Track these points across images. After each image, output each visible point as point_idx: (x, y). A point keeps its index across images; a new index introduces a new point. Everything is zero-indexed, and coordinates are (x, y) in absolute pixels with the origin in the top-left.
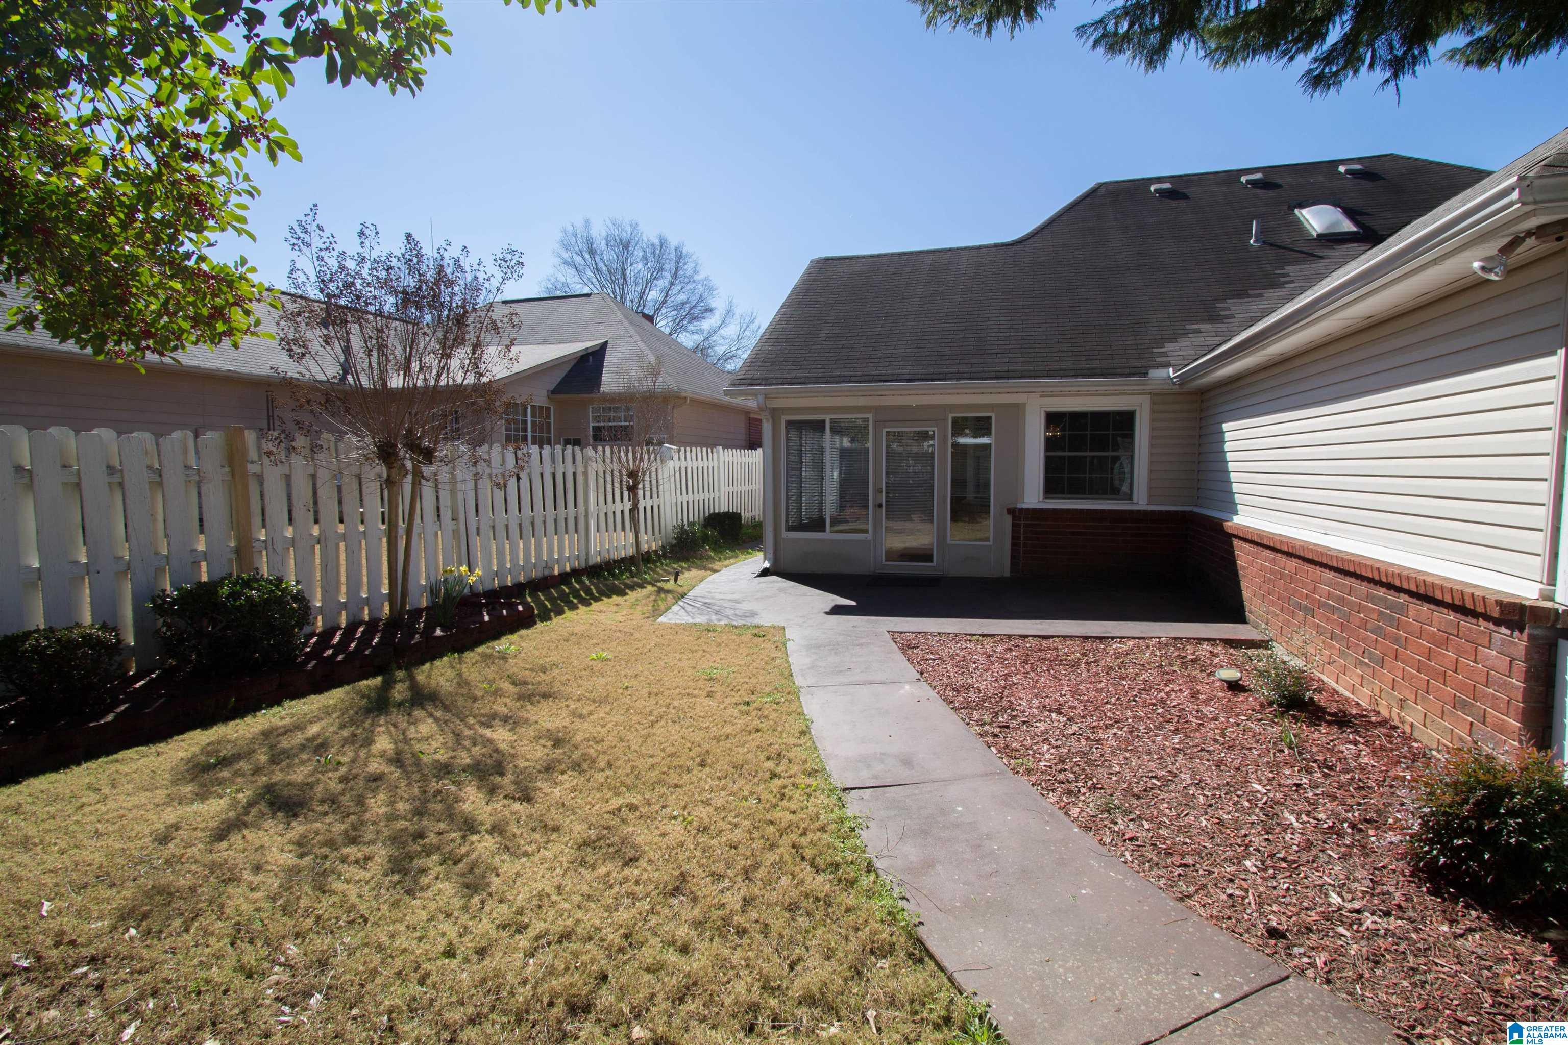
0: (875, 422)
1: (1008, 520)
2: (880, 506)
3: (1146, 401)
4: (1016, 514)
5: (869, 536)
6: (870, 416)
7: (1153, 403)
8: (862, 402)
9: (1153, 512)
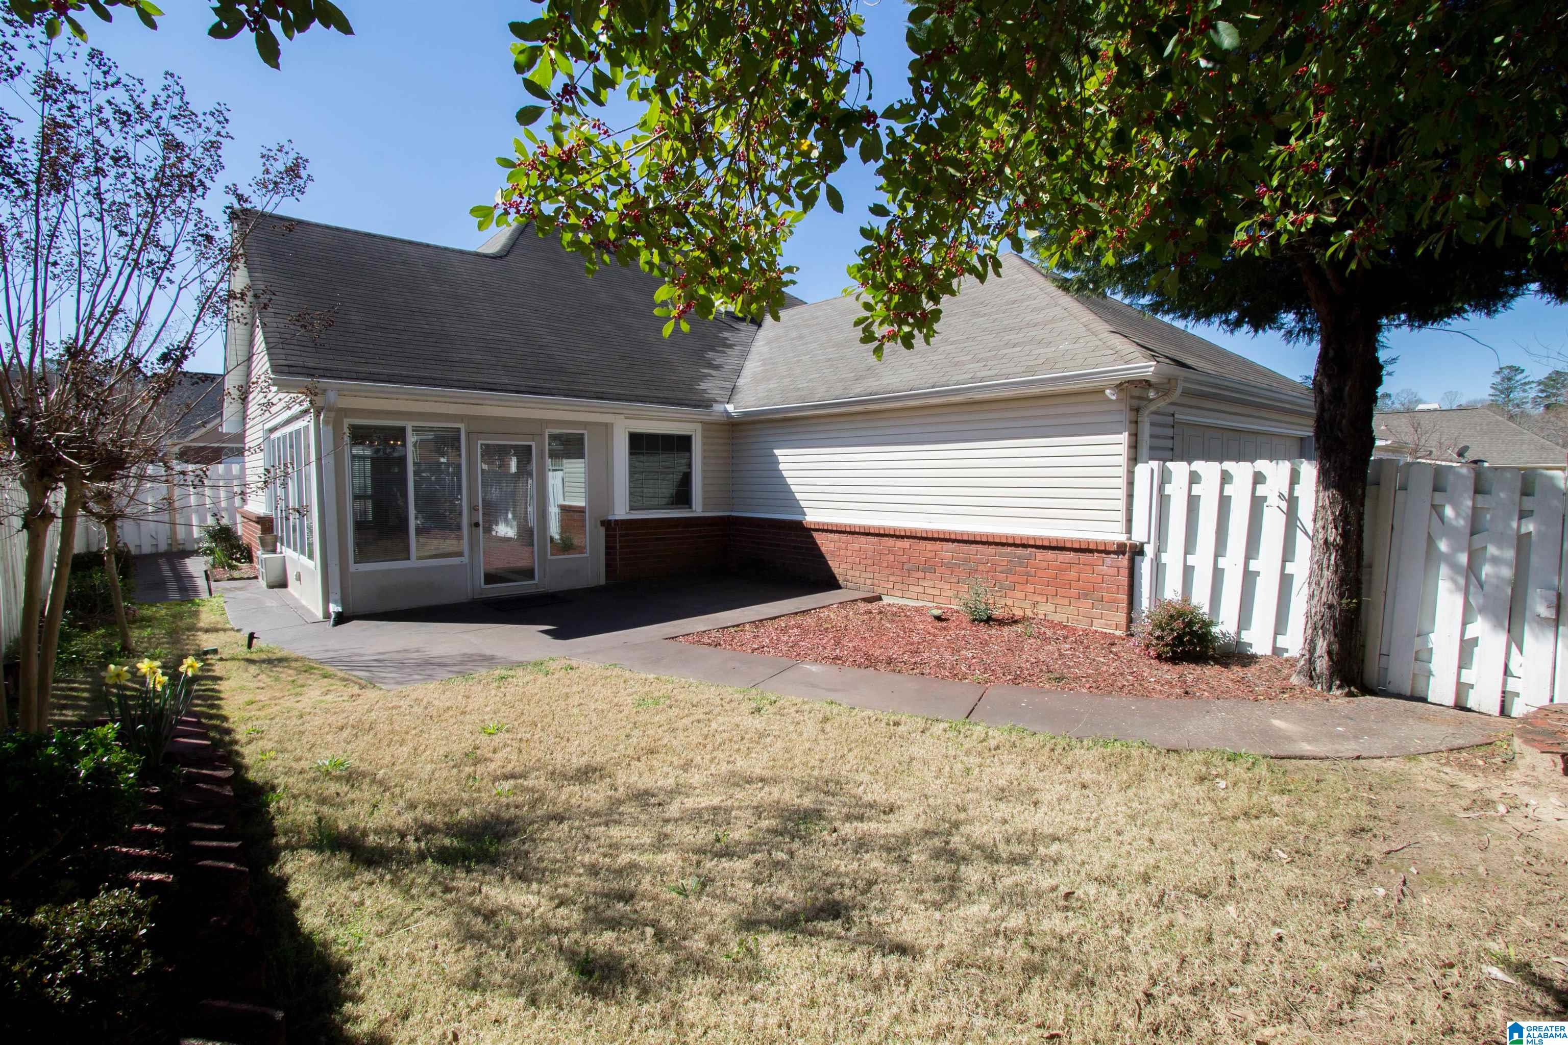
0: (468, 434)
1: (602, 531)
2: (477, 525)
3: (698, 427)
4: (609, 526)
5: (465, 559)
6: (462, 426)
7: (703, 430)
8: (453, 409)
9: (709, 518)
